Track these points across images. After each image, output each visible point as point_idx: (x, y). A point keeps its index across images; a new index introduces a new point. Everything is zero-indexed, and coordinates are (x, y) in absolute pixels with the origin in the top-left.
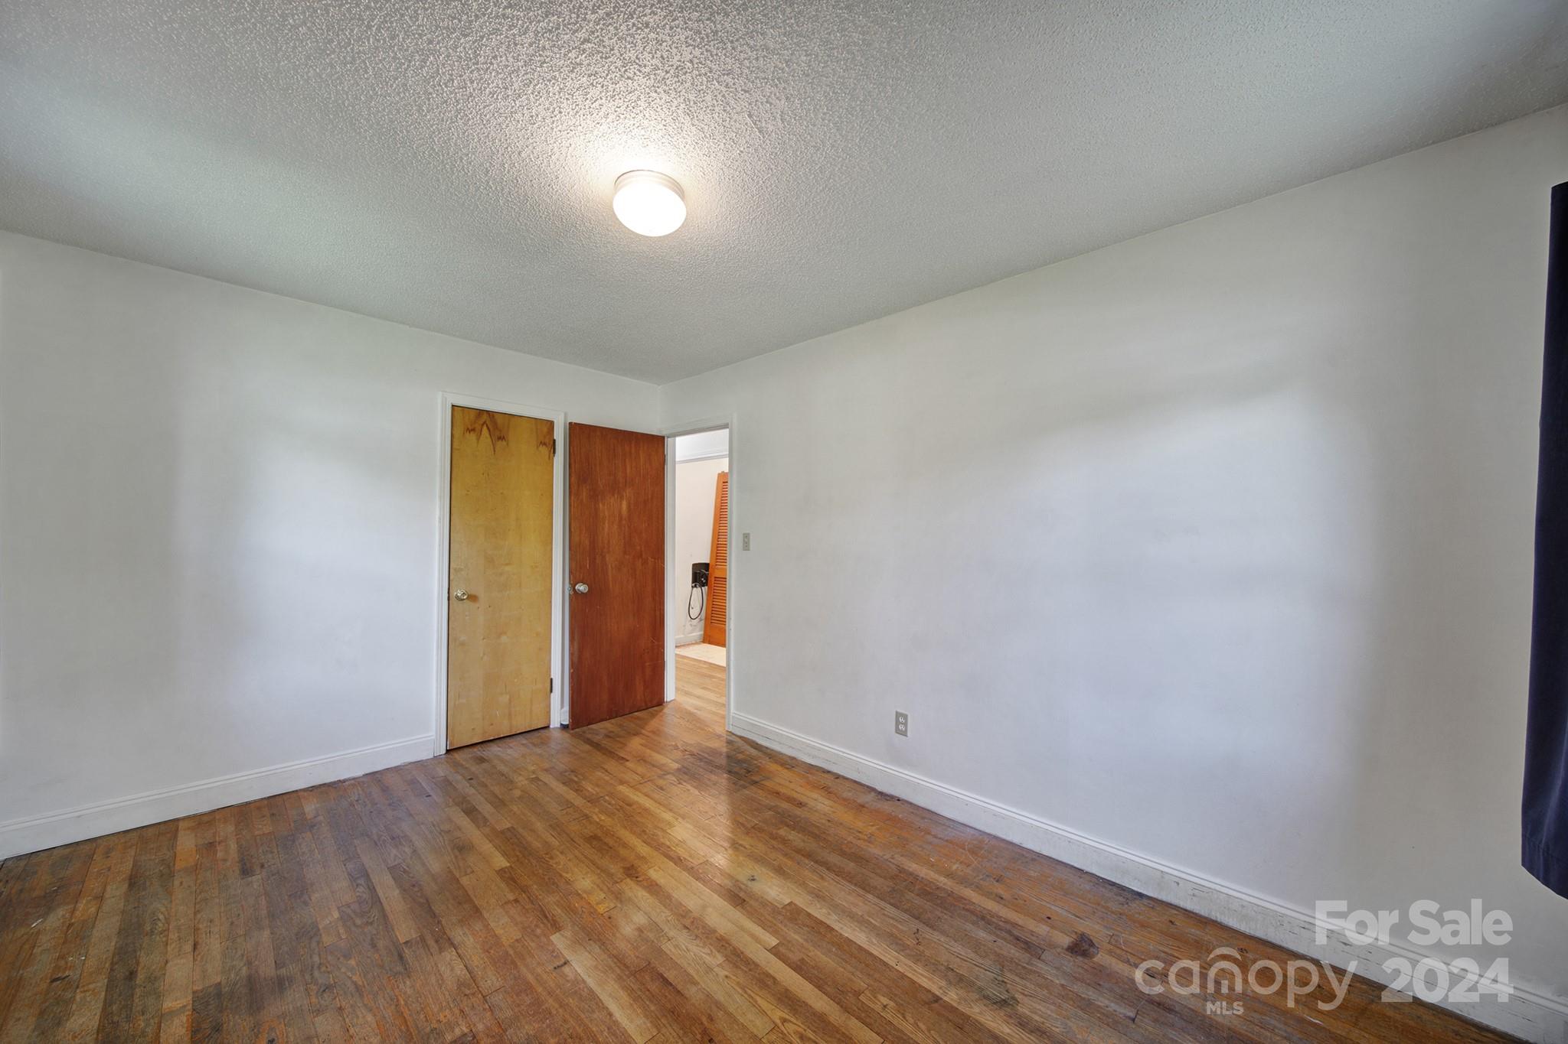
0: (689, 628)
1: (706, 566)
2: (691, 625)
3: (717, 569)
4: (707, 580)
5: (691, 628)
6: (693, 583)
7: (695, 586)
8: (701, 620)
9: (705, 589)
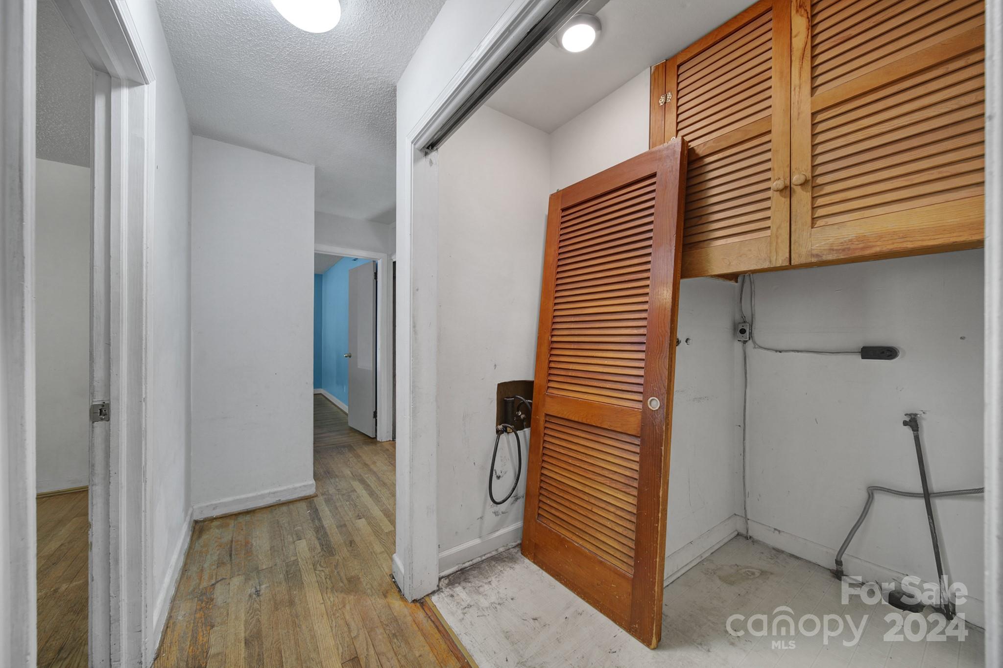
0: (490, 519)
1: (526, 387)
2: (496, 514)
3: (553, 397)
4: (528, 412)
5: (496, 519)
6: (499, 423)
7: (505, 430)
8: (517, 499)
9: (525, 434)
